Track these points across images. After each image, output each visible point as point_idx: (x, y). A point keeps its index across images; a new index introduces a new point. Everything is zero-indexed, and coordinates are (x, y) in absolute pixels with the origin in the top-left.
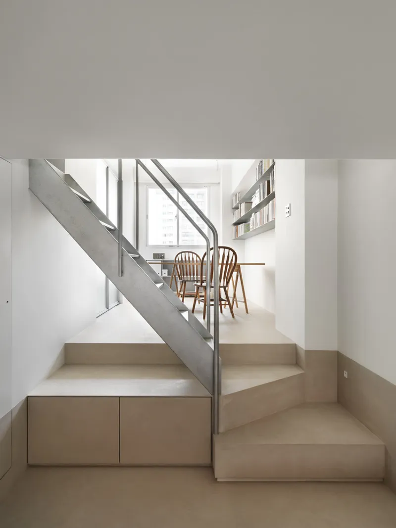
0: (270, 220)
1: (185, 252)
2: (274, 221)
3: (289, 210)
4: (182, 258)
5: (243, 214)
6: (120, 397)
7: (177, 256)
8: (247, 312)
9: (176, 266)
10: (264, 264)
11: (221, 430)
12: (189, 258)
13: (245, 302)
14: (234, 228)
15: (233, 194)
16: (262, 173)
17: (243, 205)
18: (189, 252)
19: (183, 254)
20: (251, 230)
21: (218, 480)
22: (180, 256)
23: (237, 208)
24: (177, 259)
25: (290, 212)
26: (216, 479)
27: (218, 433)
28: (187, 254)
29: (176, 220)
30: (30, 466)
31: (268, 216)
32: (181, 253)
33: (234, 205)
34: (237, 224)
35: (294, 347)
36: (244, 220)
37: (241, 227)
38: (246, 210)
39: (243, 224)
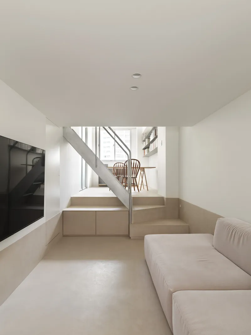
0: (156, 147)
1: (118, 163)
4: (117, 166)
5: (147, 144)
6: (96, 211)
7: (115, 165)
8: (148, 190)
9: (114, 169)
10: (155, 167)
11: (132, 223)
12: (121, 166)
13: (147, 185)
14: (143, 151)
15: (143, 134)
17: (147, 139)
18: (120, 163)
19: (118, 164)
20: (150, 152)
21: (131, 238)
22: (116, 165)
23: (144, 141)
24: (115, 167)
25: (162, 144)
26: (130, 238)
27: (131, 223)
28: (119, 164)
29: (114, 147)
30: (64, 236)
31: (155, 145)
32: (117, 163)
33: (143, 140)
34: (144, 149)
35: (163, 198)
36: (147, 147)
37: (146, 150)
38: (148, 142)
39: (147, 149)
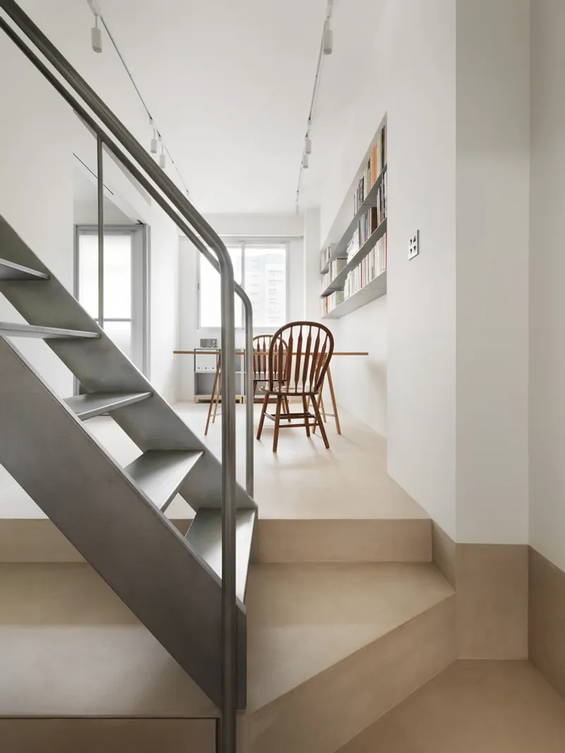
0: (378, 274)
1: (264, 336)
2: (384, 275)
3: (415, 244)
5: (335, 276)
8: (339, 433)
10: (367, 354)
13: (336, 415)
14: (323, 301)
15: (321, 252)
16: (363, 199)
17: (335, 263)
20: (345, 300)
23: (325, 272)
25: (417, 248)
31: (373, 269)
33: (323, 268)
34: (326, 295)
36: (338, 287)
37: (333, 298)
38: (338, 270)
39: (334, 294)
